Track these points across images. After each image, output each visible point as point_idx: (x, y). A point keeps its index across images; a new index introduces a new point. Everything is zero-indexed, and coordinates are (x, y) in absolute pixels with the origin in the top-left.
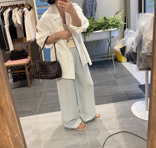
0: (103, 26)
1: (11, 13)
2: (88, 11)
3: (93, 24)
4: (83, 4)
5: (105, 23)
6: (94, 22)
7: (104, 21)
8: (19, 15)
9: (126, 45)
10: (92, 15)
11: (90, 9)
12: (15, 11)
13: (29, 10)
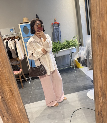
0: (66, 46)
1: (7, 43)
2: (56, 38)
3: (60, 46)
4: (52, 34)
5: (67, 44)
6: (60, 44)
7: (66, 43)
8: (13, 44)
9: (81, 56)
10: (58, 40)
11: (57, 36)
12: (10, 41)
13: (19, 40)
